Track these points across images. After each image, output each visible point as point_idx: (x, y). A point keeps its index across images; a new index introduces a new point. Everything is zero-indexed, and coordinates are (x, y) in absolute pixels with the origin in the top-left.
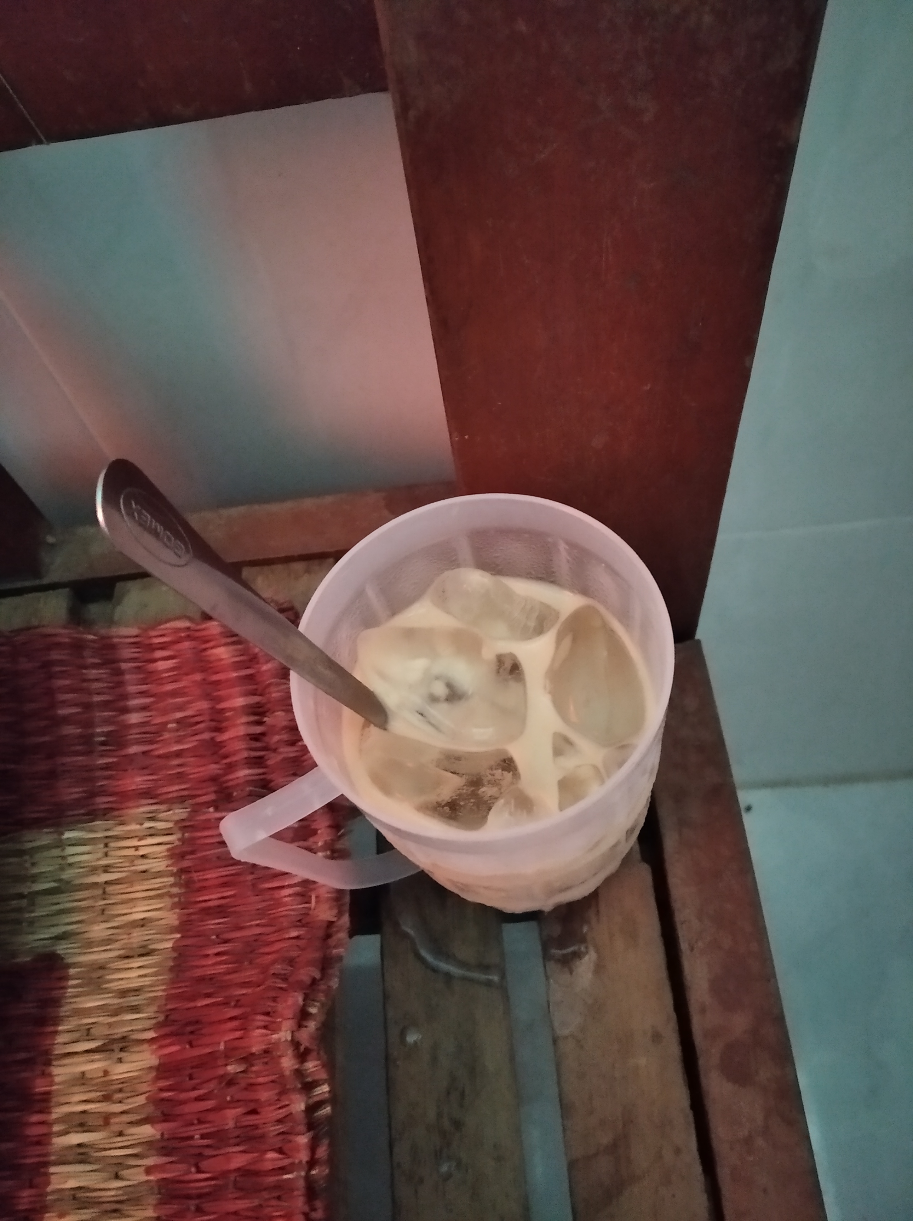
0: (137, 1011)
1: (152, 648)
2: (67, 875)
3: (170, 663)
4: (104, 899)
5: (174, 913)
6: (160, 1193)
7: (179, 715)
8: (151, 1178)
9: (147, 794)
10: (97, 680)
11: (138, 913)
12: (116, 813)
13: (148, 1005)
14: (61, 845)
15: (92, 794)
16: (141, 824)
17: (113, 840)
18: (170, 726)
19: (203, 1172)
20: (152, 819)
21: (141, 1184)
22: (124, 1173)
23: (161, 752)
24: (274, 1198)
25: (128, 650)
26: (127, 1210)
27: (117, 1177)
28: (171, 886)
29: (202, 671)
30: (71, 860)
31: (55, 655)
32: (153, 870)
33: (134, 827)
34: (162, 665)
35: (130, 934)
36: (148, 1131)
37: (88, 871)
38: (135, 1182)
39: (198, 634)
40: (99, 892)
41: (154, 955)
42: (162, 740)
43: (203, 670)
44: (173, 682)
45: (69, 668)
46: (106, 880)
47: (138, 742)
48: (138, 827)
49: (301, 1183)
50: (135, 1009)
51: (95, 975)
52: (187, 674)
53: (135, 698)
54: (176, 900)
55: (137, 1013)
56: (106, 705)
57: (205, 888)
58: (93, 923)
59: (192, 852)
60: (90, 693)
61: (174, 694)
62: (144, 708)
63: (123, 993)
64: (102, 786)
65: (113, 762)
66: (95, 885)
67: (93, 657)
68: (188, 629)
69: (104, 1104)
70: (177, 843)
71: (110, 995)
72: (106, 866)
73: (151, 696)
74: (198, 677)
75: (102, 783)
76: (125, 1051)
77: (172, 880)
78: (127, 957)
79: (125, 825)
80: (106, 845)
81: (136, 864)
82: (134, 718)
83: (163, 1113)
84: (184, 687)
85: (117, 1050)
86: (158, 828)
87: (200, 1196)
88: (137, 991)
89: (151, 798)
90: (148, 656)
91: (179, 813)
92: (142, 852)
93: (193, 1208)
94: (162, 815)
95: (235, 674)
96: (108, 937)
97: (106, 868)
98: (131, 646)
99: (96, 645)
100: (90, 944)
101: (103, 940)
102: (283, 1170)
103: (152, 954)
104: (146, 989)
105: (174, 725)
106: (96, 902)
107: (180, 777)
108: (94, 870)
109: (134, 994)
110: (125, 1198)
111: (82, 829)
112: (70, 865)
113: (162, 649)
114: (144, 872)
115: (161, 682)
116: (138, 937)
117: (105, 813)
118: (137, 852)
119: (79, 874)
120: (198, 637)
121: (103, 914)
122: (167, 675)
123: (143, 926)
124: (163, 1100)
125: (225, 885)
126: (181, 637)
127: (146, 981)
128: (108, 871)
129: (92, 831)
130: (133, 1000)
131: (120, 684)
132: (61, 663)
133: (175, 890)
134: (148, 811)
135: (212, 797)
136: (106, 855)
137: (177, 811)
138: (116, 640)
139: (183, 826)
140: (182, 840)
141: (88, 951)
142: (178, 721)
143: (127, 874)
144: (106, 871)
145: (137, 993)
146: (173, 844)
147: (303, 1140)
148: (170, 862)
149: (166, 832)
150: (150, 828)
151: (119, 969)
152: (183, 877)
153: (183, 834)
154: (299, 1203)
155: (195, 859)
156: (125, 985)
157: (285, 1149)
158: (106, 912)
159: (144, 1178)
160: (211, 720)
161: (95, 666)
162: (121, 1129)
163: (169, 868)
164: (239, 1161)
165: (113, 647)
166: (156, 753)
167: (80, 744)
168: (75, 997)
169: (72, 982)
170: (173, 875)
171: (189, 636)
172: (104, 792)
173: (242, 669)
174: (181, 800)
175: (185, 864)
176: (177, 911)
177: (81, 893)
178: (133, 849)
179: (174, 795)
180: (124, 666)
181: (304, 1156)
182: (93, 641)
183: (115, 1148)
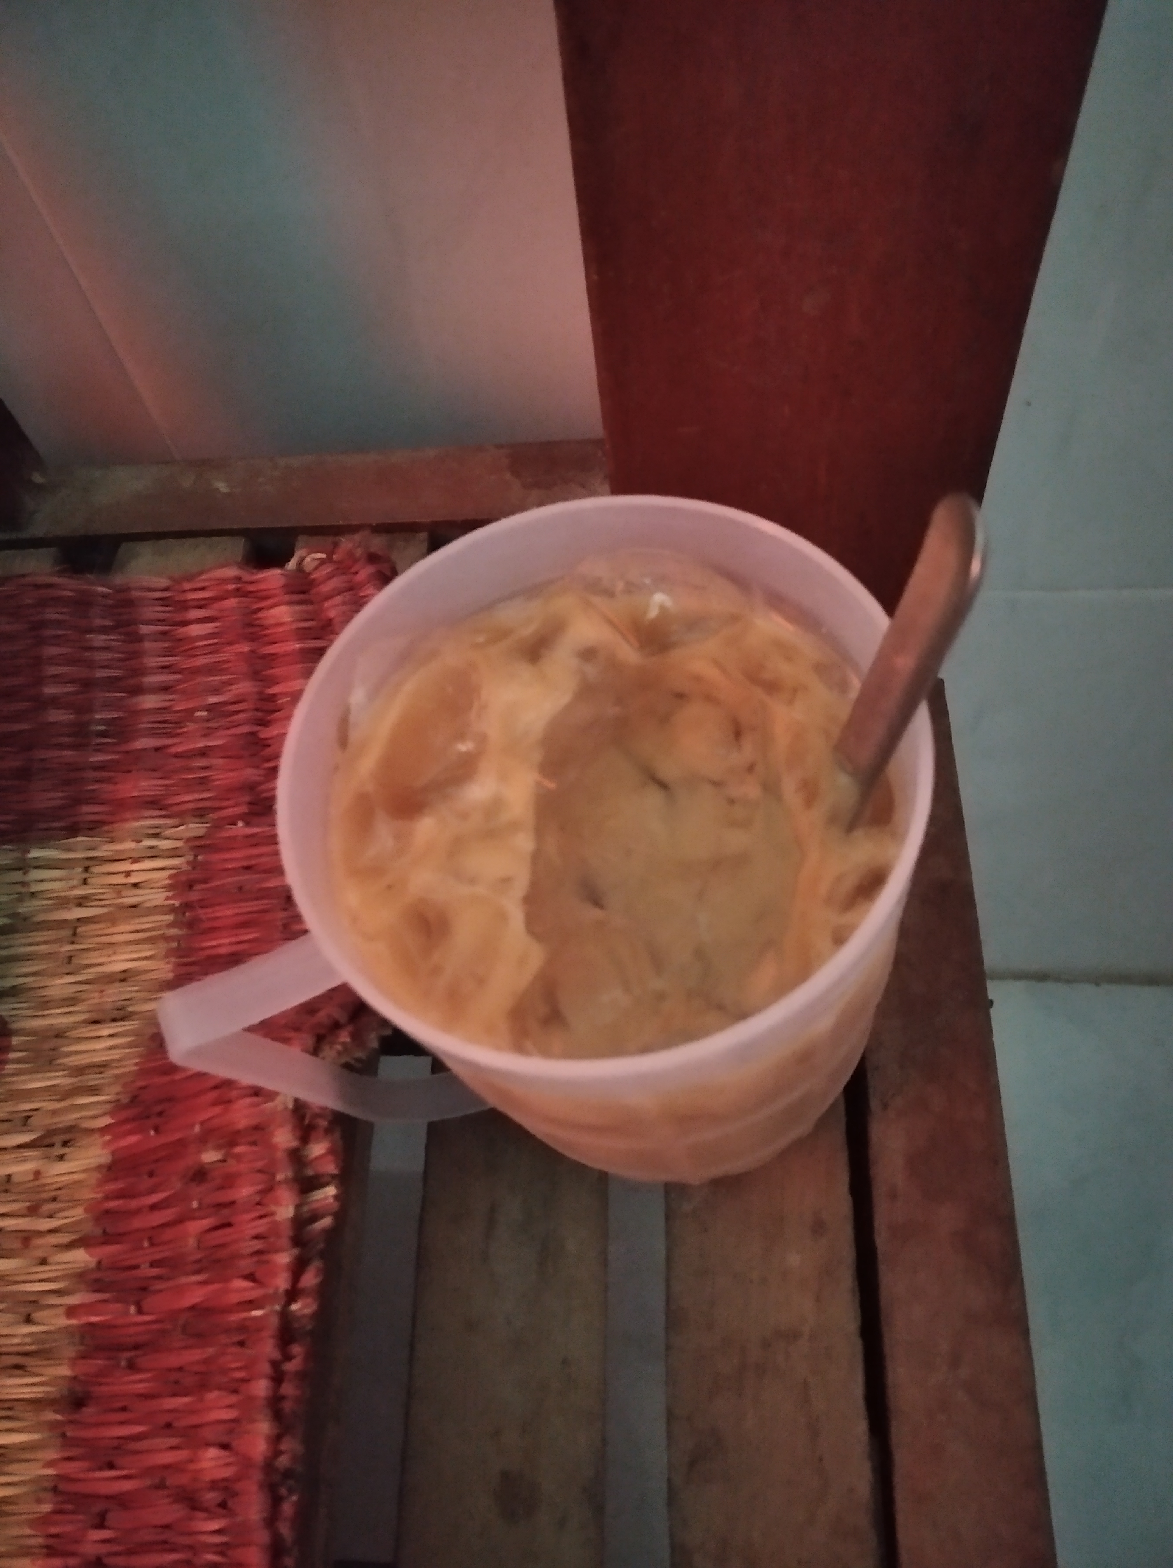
0: (97, 1092)
1: (185, 606)
2: (24, 908)
3: (208, 628)
4: (73, 943)
5: (168, 963)
6: (82, 1344)
7: (213, 700)
8: (74, 1322)
9: (154, 803)
10: (106, 649)
11: (119, 964)
12: (106, 828)
13: (110, 1085)
14: (23, 866)
15: (77, 801)
16: (139, 841)
17: (99, 863)
18: (198, 714)
19: (147, 1314)
20: (156, 836)
21: (60, 1330)
22: (37, 1315)
23: (180, 749)
24: (233, 1344)
25: (151, 609)
26: (32, 1366)
27: (28, 1320)
28: (170, 926)
29: (253, 640)
30: (35, 888)
31: (51, 614)
32: (148, 905)
33: (130, 845)
34: (195, 630)
35: (102, 992)
36: (81, 1257)
37: (55, 904)
38: (52, 1328)
39: (251, 588)
40: (66, 933)
41: (133, 1020)
42: (185, 733)
43: (253, 638)
44: (210, 653)
45: (69, 632)
46: (79, 916)
47: (153, 733)
48: (132, 845)
49: (274, 1321)
50: (94, 1090)
51: (47, 1046)
52: (230, 643)
53: (155, 674)
54: (175, 945)
55: (97, 1095)
56: (111, 683)
57: (213, 929)
58: (54, 975)
59: (205, 881)
60: (90, 665)
61: (210, 670)
62: (165, 689)
63: (80, 1070)
64: (93, 790)
65: (112, 761)
66: (62, 924)
67: (103, 618)
68: (238, 579)
69: (27, 1220)
70: (185, 867)
71: (61, 1073)
72: (80, 898)
73: (179, 673)
74: (245, 648)
75: (91, 788)
76: (69, 1147)
77: (170, 918)
78: (96, 1022)
79: (114, 843)
80: (86, 869)
81: (123, 896)
82: (150, 701)
83: (104, 1232)
84: (225, 662)
85: (58, 1145)
86: (162, 847)
87: (136, 1347)
88: (102, 1067)
89: (161, 809)
90: (179, 617)
91: (195, 828)
92: (133, 879)
93: (123, 1363)
94: (168, 832)
95: (298, 646)
96: (72, 995)
97: (81, 901)
98: (157, 602)
99: (110, 602)
100: (46, 1004)
101: (64, 1000)
102: (252, 1304)
103: (130, 1018)
104: (115, 1065)
105: (205, 713)
106: (61, 947)
107: (203, 782)
108: (63, 902)
109: (96, 1070)
110: (32, 1348)
111: (56, 848)
112: (33, 895)
113: (200, 607)
114: (134, 906)
115: (190, 653)
116: (114, 994)
117: (93, 828)
118: (129, 878)
119: (43, 908)
120: (251, 592)
121: (69, 962)
122: (200, 644)
123: (123, 980)
124: (107, 1212)
125: (244, 925)
126: (227, 591)
127: (116, 1054)
128: (84, 905)
129: (69, 850)
130: (93, 1079)
131: (136, 655)
132: (58, 624)
133: (174, 931)
134: (152, 826)
135: (243, 809)
136: (85, 882)
137: (191, 826)
138: (135, 594)
139: (198, 845)
140: (194, 864)
141: (40, 1013)
142: (210, 708)
143: (111, 909)
144: (80, 905)
145: (102, 1069)
146: (180, 869)
147: (284, 1258)
148: (170, 894)
149: (174, 853)
150: (151, 847)
151: (79, 1038)
152: (187, 914)
153: (196, 856)
154: (268, 1348)
155: (206, 889)
156: (84, 1060)
157: (258, 1275)
158: (74, 961)
159: (63, 1322)
160: (257, 710)
161: (104, 630)
162: (45, 1255)
163: (172, 902)
164: (195, 1297)
165: (130, 603)
166: (173, 750)
167: (69, 736)
168: (13, 1075)
169: (12, 1055)
170: (172, 910)
171: (238, 590)
172: (93, 799)
173: (307, 639)
174: (200, 814)
175: (194, 896)
176: (173, 959)
177: (40, 933)
178: (123, 875)
179: (191, 806)
180: (145, 629)
181: (282, 1282)
182: (105, 596)
183: (31, 1282)
